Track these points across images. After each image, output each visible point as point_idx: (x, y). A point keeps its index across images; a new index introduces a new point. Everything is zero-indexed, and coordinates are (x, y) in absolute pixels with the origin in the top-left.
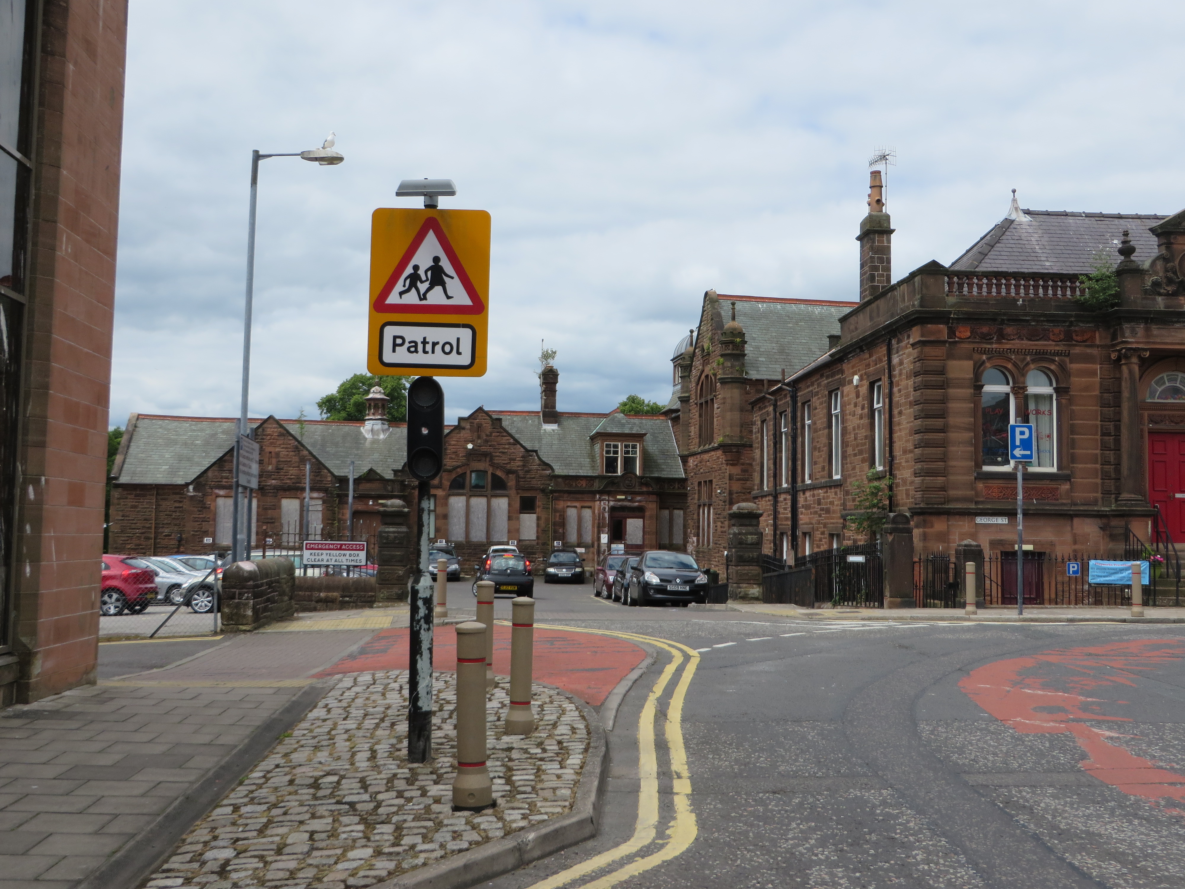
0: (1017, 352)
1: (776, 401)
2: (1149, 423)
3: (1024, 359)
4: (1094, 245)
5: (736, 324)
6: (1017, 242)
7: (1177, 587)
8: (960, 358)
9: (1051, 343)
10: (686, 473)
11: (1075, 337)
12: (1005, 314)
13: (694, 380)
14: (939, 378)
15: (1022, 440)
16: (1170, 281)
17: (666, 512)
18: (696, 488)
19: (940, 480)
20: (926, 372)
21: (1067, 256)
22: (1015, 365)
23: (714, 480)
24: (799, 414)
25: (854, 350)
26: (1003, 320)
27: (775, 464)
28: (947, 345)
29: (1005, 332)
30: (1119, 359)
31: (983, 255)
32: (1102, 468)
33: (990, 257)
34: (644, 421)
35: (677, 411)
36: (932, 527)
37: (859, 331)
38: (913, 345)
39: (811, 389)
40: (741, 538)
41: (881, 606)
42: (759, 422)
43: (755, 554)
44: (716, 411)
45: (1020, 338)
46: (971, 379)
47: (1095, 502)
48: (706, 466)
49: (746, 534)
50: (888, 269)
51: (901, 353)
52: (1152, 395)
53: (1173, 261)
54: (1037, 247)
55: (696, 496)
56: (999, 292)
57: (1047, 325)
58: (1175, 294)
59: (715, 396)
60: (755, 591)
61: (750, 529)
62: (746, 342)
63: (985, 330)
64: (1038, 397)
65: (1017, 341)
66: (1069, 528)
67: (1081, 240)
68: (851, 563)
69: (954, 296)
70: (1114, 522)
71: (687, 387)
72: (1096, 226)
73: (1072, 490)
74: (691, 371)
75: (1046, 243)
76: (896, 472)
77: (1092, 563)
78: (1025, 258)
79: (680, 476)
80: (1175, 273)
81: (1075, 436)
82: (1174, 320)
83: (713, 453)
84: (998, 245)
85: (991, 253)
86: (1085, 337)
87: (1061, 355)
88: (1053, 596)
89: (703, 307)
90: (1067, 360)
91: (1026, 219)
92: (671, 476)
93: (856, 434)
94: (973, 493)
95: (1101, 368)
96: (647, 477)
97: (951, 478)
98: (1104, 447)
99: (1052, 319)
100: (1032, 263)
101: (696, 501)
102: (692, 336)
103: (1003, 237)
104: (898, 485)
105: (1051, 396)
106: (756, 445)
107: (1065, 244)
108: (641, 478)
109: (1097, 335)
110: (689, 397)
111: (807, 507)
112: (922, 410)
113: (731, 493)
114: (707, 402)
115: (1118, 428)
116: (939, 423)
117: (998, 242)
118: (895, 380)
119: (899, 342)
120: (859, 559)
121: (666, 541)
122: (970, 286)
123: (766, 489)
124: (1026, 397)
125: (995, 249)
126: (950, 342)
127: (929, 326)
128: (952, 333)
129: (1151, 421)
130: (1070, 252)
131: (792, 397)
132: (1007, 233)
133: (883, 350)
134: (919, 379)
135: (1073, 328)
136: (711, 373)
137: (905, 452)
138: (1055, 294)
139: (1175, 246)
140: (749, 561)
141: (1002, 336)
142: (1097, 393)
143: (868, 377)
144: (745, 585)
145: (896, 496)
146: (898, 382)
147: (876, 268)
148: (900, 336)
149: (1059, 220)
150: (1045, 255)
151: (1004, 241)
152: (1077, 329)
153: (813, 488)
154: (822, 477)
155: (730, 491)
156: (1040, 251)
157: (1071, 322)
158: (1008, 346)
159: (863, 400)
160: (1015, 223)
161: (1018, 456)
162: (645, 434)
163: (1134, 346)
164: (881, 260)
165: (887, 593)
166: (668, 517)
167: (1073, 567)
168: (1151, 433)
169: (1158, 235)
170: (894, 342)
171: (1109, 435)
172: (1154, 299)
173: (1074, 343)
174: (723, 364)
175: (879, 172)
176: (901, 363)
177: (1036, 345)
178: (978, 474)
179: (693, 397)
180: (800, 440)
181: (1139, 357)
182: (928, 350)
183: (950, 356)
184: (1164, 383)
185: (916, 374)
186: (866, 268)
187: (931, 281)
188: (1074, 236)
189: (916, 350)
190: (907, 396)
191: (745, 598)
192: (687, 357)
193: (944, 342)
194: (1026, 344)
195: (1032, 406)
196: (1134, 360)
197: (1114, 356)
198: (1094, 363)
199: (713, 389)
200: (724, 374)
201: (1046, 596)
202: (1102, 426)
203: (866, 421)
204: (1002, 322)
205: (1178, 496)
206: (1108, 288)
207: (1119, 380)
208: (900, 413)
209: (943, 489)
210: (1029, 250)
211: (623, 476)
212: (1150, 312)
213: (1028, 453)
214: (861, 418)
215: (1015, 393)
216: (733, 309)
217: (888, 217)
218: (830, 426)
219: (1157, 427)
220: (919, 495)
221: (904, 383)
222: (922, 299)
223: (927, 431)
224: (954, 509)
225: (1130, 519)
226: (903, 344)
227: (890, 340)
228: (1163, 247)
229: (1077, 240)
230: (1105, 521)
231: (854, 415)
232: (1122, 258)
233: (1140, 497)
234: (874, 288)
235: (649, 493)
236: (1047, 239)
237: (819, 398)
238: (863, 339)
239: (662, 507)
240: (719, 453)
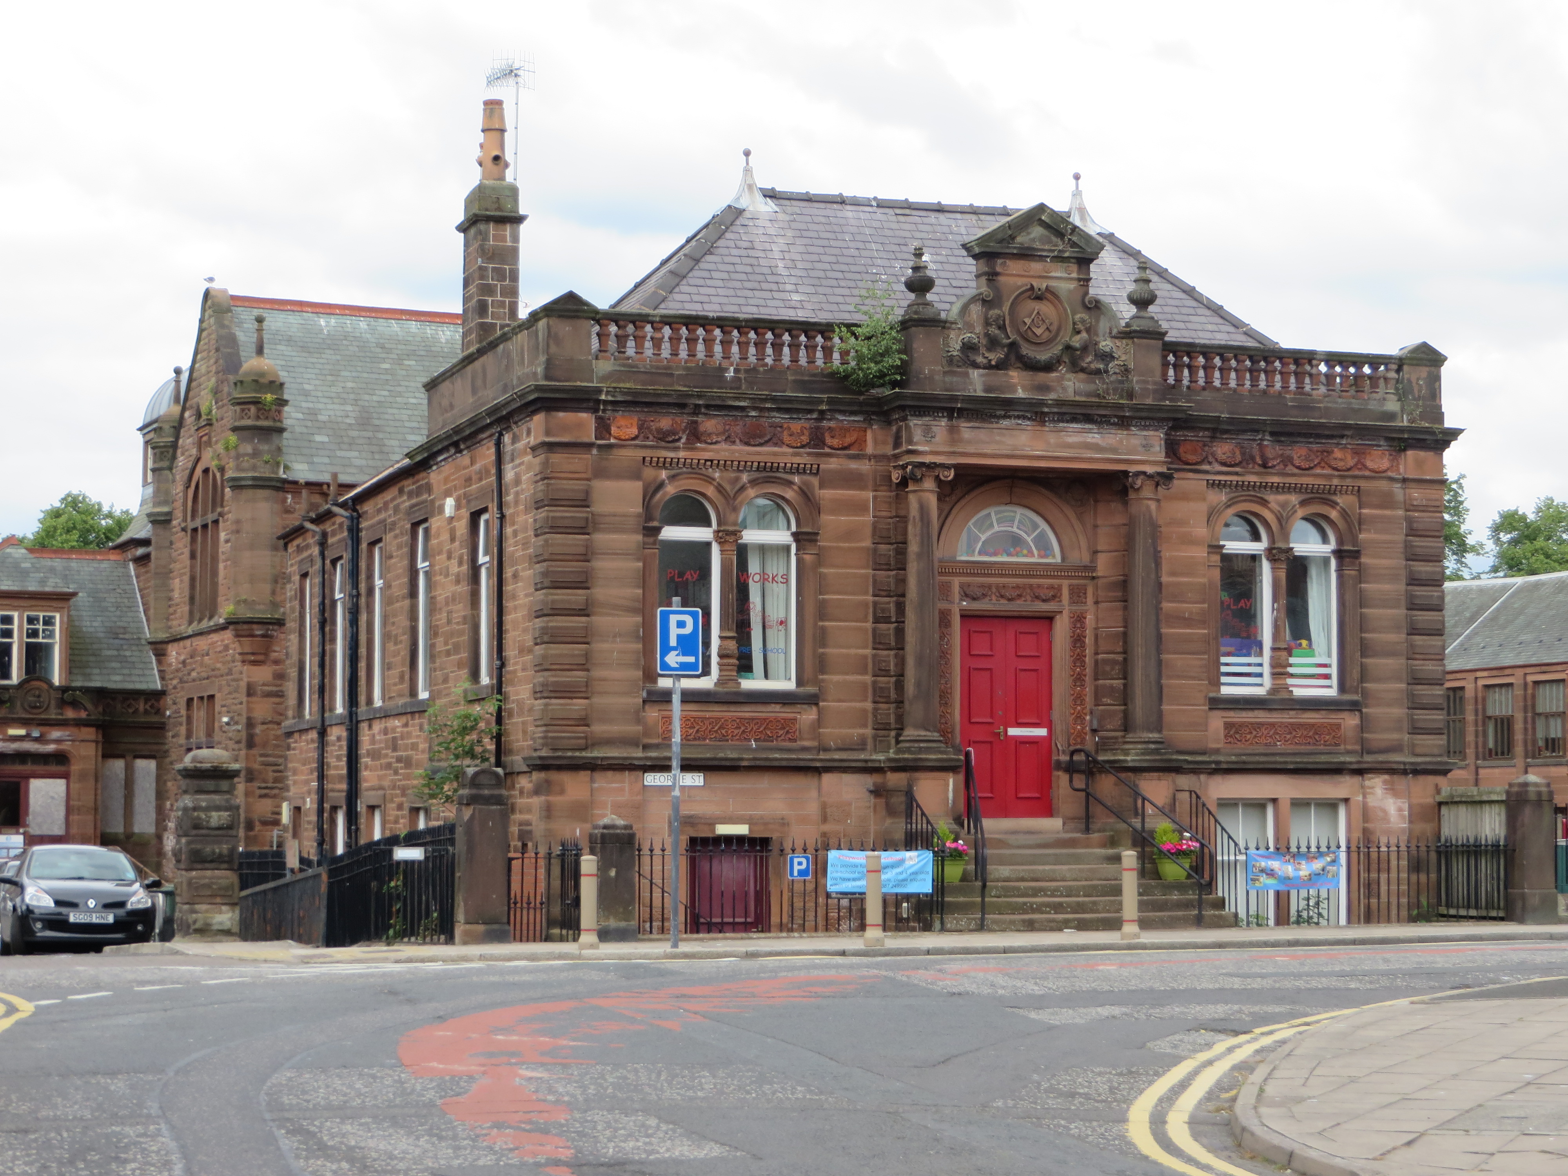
0: (724, 465)
1: (324, 535)
2: (961, 600)
3: (737, 479)
4: (886, 263)
5: (267, 363)
6: (743, 253)
7: (983, 896)
8: (619, 476)
9: (785, 449)
10: (162, 678)
11: (829, 440)
12: (700, 396)
13: (180, 476)
14: (579, 514)
15: (680, 637)
16: (993, 343)
17: (118, 765)
18: (183, 712)
19: (579, 704)
20: (554, 502)
21: (834, 283)
22: (720, 489)
23: (218, 696)
24: (363, 565)
25: (445, 449)
26: (697, 406)
27: (322, 665)
28: (595, 451)
29: (702, 428)
30: (904, 482)
31: (678, 276)
32: (874, 683)
33: (691, 281)
34: (74, 564)
35: (146, 542)
36: (562, 792)
37: (455, 411)
38: (533, 449)
39: (382, 516)
40: (199, 818)
41: (450, 940)
42: (297, 578)
43: (225, 848)
44: (224, 548)
45: (729, 439)
46: (639, 515)
47: (861, 746)
48: (202, 664)
49: (208, 809)
50: (513, 292)
51: (517, 462)
52: (970, 550)
53: (1000, 306)
54: (781, 264)
55: (183, 730)
56: (692, 354)
57: (778, 418)
58: (1001, 366)
59: (221, 515)
60: (226, 917)
61: (216, 798)
62: (285, 402)
63: (665, 423)
64: (763, 549)
65: (724, 446)
66: (814, 794)
67: (864, 253)
68: (398, 863)
69: (608, 359)
70: (895, 779)
71: (167, 492)
72: (894, 226)
73: (819, 723)
74: (174, 457)
75: (798, 257)
76: (507, 689)
77: (833, 855)
78: (756, 285)
79: (152, 686)
80: (1002, 328)
81: (827, 624)
82: (998, 413)
83: (215, 637)
84: (709, 258)
85: (695, 273)
86: (848, 440)
87: (804, 472)
88: (785, 919)
89: (201, 321)
90: (815, 481)
91: (768, 207)
92: (130, 686)
93: (449, 612)
94: (640, 728)
95: (875, 498)
96: (74, 689)
97: (596, 700)
98: (878, 643)
99: (787, 407)
100: (768, 295)
101: (182, 740)
102: (178, 382)
103: (721, 243)
104: (510, 715)
105: (787, 548)
106: (291, 625)
107: (833, 259)
108: (64, 689)
109: (869, 435)
110: (169, 514)
111: (375, 755)
112: (545, 574)
113: (250, 724)
114: (205, 526)
115: (901, 608)
116: (576, 597)
117: (709, 252)
118: (508, 512)
119: (515, 440)
120: (415, 854)
121: (117, 828)
122: (639, 340)
123: (307, 717)
124: (742, 552)
125: (702, 265)
126: (600, 447)
127: (561, 414)
128: (603, 428)
129: (966, 595)
130: (840, 275)
131: (350, 530)
132: (728, 235)
133: (486, 453)
134: (542, 514)
135: (825, 423)
136: (213, 465)
137: (522, 651)
138: (795, 360)
139: (1001, 279)
140: (216, 861)
141: (695, 435)
142: (867, 543)
143: (469, 501)
144: (204, 907)
145: (508, 735)
146: (513, 515)
147: (488, 290)
148: (516, 430)
149: (828, 212)
150: (793, 280)
151: (721, 251)
152: (832, 424)
153: (386, 715)
154: (401, 695)
155: (249, 719)
156: (785, 272)
157: (822, 412)
158: (707, 455)
159: (461, 547)
160: (747, 215)
161: (673, 665)
162: (74, 594)
163: (927, 459)
164: (500, 274)
165: (460, 916)
166: (122, 775)
167: (800, 864)
168: (965, 616)
169: (975, 257)
170: (507, 438)
171: (887, 620)
172: (967, 375)
173: (827, 450)
174: (236, 447)
175: (499, 103)
176: (517, 481)
177: (759, 454)
178: (649, 693)
179: (178, 514)
180: (363, 618)
181: (937, 478)
182: (558, 458)
183: (600, 473)
184: (991, 526)
185: (538, 505)
186: (473, 289)
187: (564, 328)
188: (851, 245)
189: (538, 460)
190: (525, 544)
191: (204, 932)
192: (166, 427)
193: (589, 446)
194: (739, 451)
195: (754, 566)
196: (929, 484)
197: (896, 476)
198: (863, 488)
199: (217, 500)
200: (238, 468)
201: (775, 919)
202: (875, 604)
203: (464, 588)
204: (697, 410)
205: (1013, 732)
206: (887, 352)
207: (903, 519)
208: (515, 576)
209: (584, 721)
210: (766, 271)
211: (21, 685)
212: (954, 399)
213: (692, 659)
214: (458, 582)
215: (721, 542)
216: (260, 330)
217: (514, 191)
218: (413, 594)
219: (977, 606)
220: (539, 732)
221: (521, 519)
222: (549, 365)
223: (556, 612)
224: (602, 759)
225: (917, 775)
226: (520, 445)
227: (501, 434)
228: (983, 280)
229: (856, 253)
230: (876, 778)
231: (447, 575)
232: (912, 296)
233: (936, 735)
234: (485, 329)
235: (79, 723)
236: (801, 249)
237: (396, 537)
238: (457, 430)
239: (108, 754)
240: (228, 636)
